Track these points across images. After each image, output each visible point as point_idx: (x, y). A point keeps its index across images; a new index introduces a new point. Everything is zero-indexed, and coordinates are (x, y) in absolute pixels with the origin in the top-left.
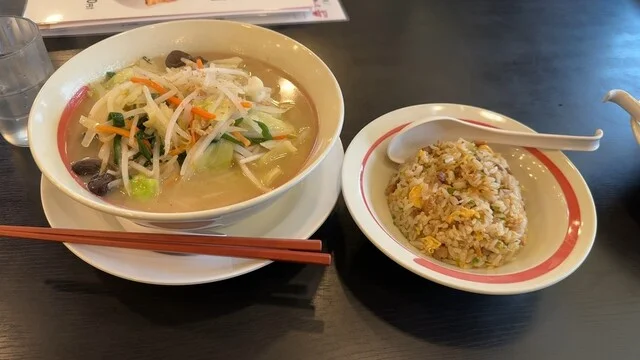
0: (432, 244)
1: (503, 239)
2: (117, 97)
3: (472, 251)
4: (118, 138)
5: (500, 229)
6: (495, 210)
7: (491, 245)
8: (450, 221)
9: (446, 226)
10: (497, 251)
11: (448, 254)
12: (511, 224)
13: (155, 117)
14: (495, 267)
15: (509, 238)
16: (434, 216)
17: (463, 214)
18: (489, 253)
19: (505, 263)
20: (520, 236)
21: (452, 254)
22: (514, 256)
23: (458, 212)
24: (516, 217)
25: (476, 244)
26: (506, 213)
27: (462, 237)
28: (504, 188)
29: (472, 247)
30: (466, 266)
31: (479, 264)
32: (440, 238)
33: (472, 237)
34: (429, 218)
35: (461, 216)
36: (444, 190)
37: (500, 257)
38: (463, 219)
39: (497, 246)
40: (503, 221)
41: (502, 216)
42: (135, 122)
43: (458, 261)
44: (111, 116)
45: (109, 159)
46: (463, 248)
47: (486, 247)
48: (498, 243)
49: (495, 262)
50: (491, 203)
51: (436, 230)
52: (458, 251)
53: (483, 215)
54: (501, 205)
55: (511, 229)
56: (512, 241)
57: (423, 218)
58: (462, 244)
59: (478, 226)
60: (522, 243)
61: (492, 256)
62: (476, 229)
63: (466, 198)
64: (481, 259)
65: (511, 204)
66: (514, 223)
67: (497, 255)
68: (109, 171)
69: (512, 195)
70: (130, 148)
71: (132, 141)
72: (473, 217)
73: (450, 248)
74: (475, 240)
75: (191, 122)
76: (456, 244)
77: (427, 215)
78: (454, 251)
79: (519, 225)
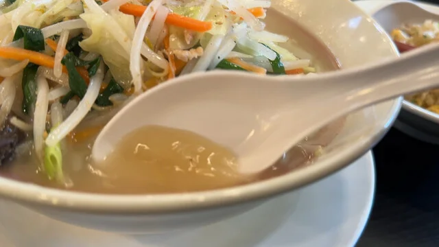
2: (27, 14)
4: (32, 70)
13: (102, 30)
42: (63, 42)
44: (21, 33)
45: (14, 105)
68: (14, 121)
70: (52, 85)
71: (58, 72)
75: (168, 37)
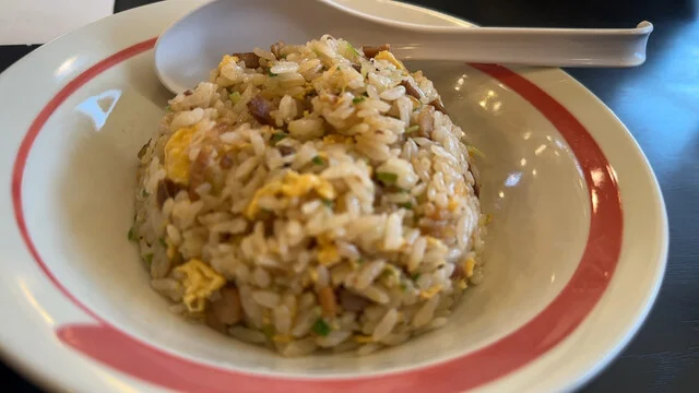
0: (198, 284)
1: (400, 260)
3: (309, 298)
5: (393, 230)
6: (385, 184)
7: (362, 280)
8: (251, 212)
9: (239, 226)
10: (383, 298)
11: (241, 311)
12: (424, 219)
14: (383, 347)
15: (418, 256)
16: (213, 201)
17: (286, 188)
18: (357, 305)
19: (412, 333)
20: (456, 253)
21: (251, 313)
22: (438, 313)
23: (275, 184)
24: (443, 201)
25: (319, 275)
26: (418, 190)
27: (276, 255)
28: (419, 134)
29: (310, 288)
30: (291, 348)
31: (332, 340)
32: (216, 263)
33: (304, 256)
34: (198, 206)
35: (280, 195)
36: (257, 137)
37: (393, 316)
38: (283, 203)
39: (379, 281)
40: (403, 211)
41: (404, 198)
43: (270, 330)
46: (282, 290)
47: (348, 283)
48: (386, 273)
49: (382, 332)
50: (375, 165)
51: (213, 237)
52: (267, 299)
53: (343, 190)
54: (405, 172)
55: (425, 232)
56: (428, 267)
57: (181, 206)
58: (279, 278)
59: (319, 219)
60: (458, 274)
61: (371, 314)
62: (315, 227)
63: (308, 151)
64: (335, 325)
65: (433, 171)
66: (435, 217)
67: (385, 309)
69: (437, 149)
72: (312, 195)
73: (244, 290)
74: (314, 263)
76: (261, 278)
77: (194, 198)
78: (260, 301)
79: (453, 221)
